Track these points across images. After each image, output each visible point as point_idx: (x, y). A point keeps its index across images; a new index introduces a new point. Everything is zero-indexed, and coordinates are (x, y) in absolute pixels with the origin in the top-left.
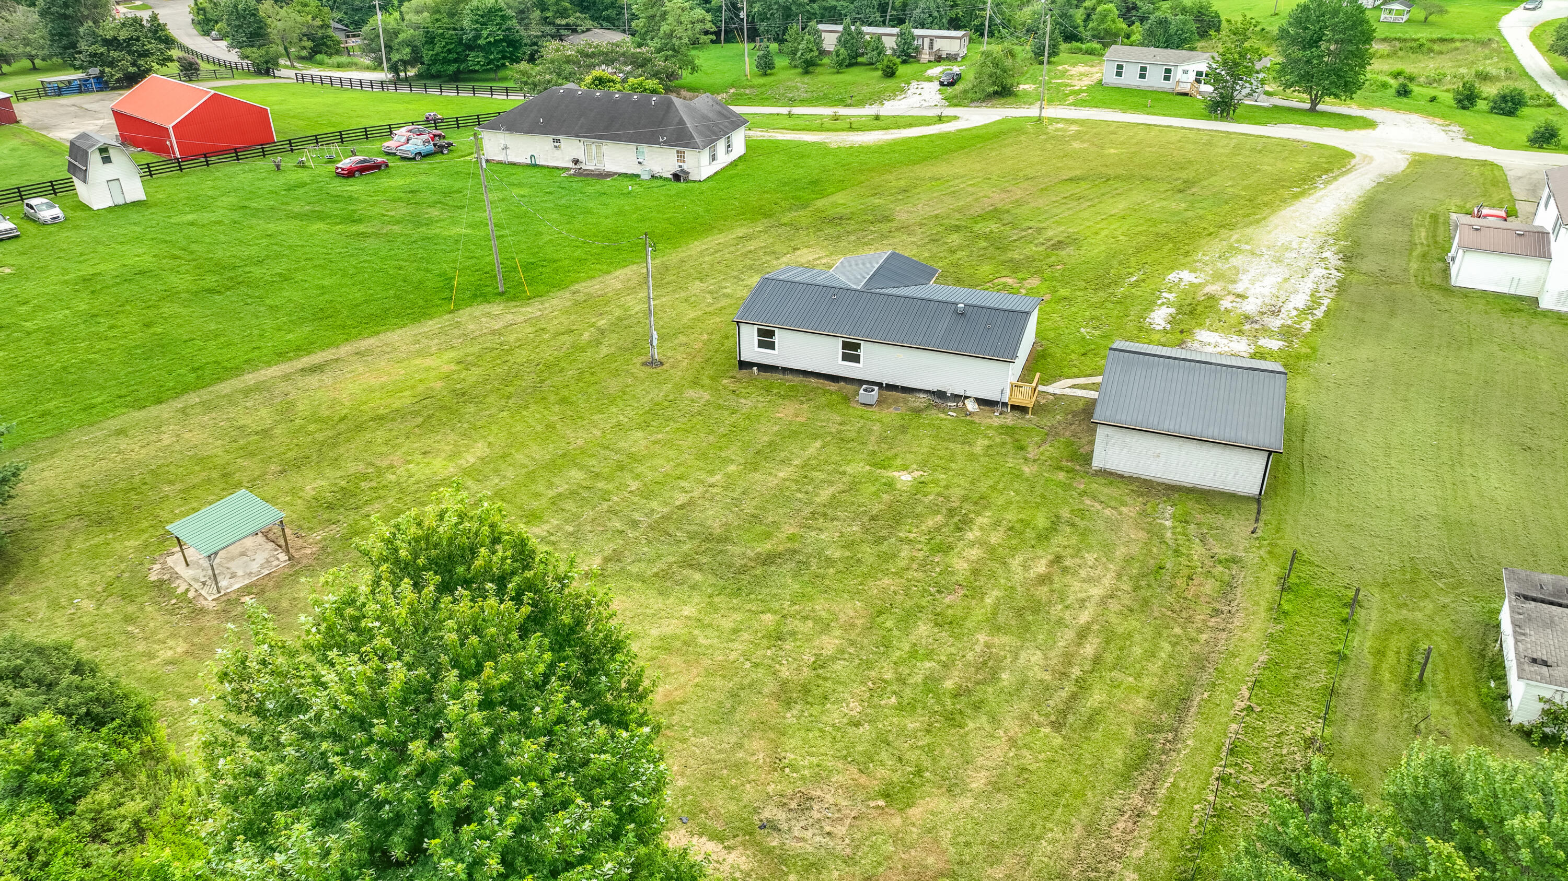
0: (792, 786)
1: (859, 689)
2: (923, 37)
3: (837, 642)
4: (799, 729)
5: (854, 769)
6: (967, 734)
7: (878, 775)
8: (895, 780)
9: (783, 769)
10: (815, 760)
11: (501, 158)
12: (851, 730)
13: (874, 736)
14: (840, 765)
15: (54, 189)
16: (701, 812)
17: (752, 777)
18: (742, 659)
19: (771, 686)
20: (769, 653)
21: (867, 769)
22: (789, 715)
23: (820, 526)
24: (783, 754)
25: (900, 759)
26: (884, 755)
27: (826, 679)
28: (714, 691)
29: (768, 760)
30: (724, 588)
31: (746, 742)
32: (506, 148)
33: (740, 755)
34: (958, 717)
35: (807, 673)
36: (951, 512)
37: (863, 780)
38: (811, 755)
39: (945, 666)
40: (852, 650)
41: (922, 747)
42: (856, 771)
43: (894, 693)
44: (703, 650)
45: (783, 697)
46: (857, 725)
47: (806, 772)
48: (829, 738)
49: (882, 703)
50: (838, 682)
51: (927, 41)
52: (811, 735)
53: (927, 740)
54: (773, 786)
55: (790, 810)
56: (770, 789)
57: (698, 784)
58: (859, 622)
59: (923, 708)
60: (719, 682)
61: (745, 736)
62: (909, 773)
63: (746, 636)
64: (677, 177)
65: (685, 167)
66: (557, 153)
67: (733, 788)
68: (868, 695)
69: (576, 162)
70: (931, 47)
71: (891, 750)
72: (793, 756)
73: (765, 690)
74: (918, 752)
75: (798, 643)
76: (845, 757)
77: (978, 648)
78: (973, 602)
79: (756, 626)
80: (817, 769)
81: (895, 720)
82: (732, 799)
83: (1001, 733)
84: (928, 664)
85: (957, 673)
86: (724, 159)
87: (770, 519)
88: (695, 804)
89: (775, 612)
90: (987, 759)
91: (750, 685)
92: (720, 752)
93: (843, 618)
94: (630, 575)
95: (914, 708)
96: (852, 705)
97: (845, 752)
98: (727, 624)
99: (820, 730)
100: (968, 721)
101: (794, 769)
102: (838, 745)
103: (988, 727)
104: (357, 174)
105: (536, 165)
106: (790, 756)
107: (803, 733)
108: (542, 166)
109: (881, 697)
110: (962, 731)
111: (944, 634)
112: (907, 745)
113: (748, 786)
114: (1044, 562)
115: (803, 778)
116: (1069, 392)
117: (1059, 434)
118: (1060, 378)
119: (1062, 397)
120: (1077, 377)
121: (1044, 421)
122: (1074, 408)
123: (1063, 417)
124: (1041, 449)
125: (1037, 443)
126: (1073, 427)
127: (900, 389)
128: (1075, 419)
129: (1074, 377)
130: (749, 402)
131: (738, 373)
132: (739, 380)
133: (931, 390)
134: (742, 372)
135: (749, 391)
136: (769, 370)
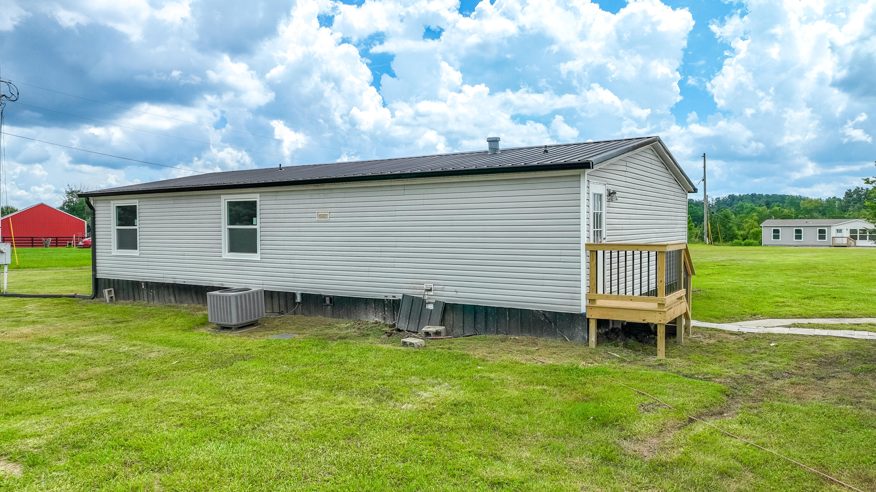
116: (786, 331)
117: (778, 394)
118: (754, 316)
119: (768, 337)
120: (801, 317)
121: (714, 368)
122: (818, 352)
123: (781, 364)
124: (699, 428)
125: (679, 409)
126: (833, 383)
127: (329, 307)
128: (831, 370)
129: (794, 316)
133: (390, 297)
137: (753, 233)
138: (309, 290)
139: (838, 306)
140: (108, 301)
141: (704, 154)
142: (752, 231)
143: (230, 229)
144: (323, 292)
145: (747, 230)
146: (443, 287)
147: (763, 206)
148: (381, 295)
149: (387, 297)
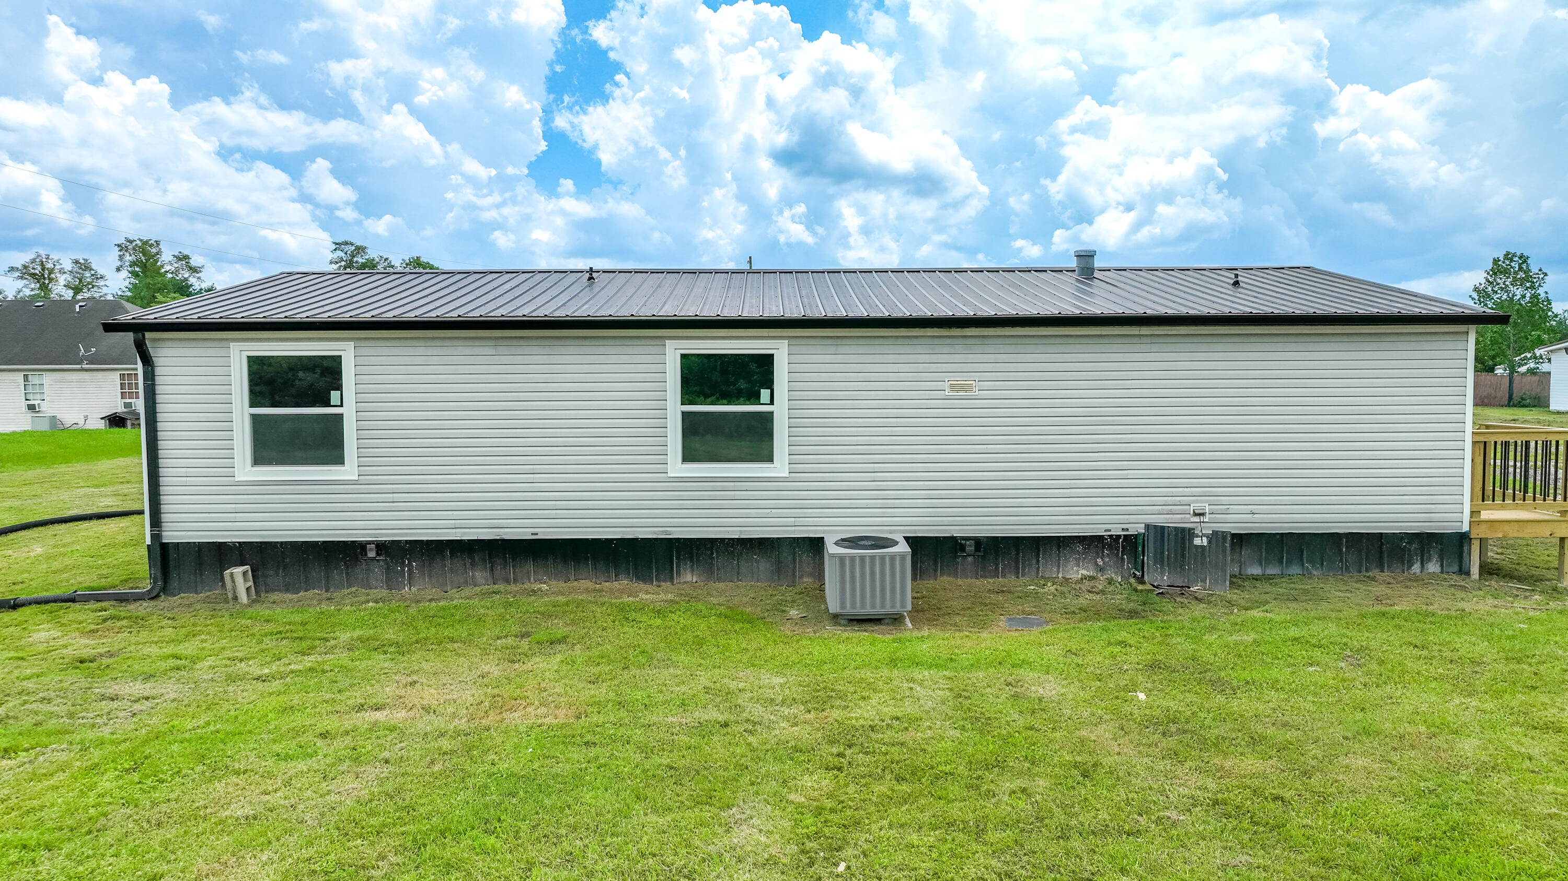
64: (117, 421)
127: (970, 559)
130: (169, 689)
131: (142, 608)
132: (138, 622)
133: (1117, 531)
134: (165, 602)
135: (189, 648)
136: (316, 572)
138: (919, 530)
140: (243, 598)
141: (750, 258)
143: (684, 414)
144: (957, 532)
146: (1228, 507)
148: (1098, 528)
149: (1110, 530)
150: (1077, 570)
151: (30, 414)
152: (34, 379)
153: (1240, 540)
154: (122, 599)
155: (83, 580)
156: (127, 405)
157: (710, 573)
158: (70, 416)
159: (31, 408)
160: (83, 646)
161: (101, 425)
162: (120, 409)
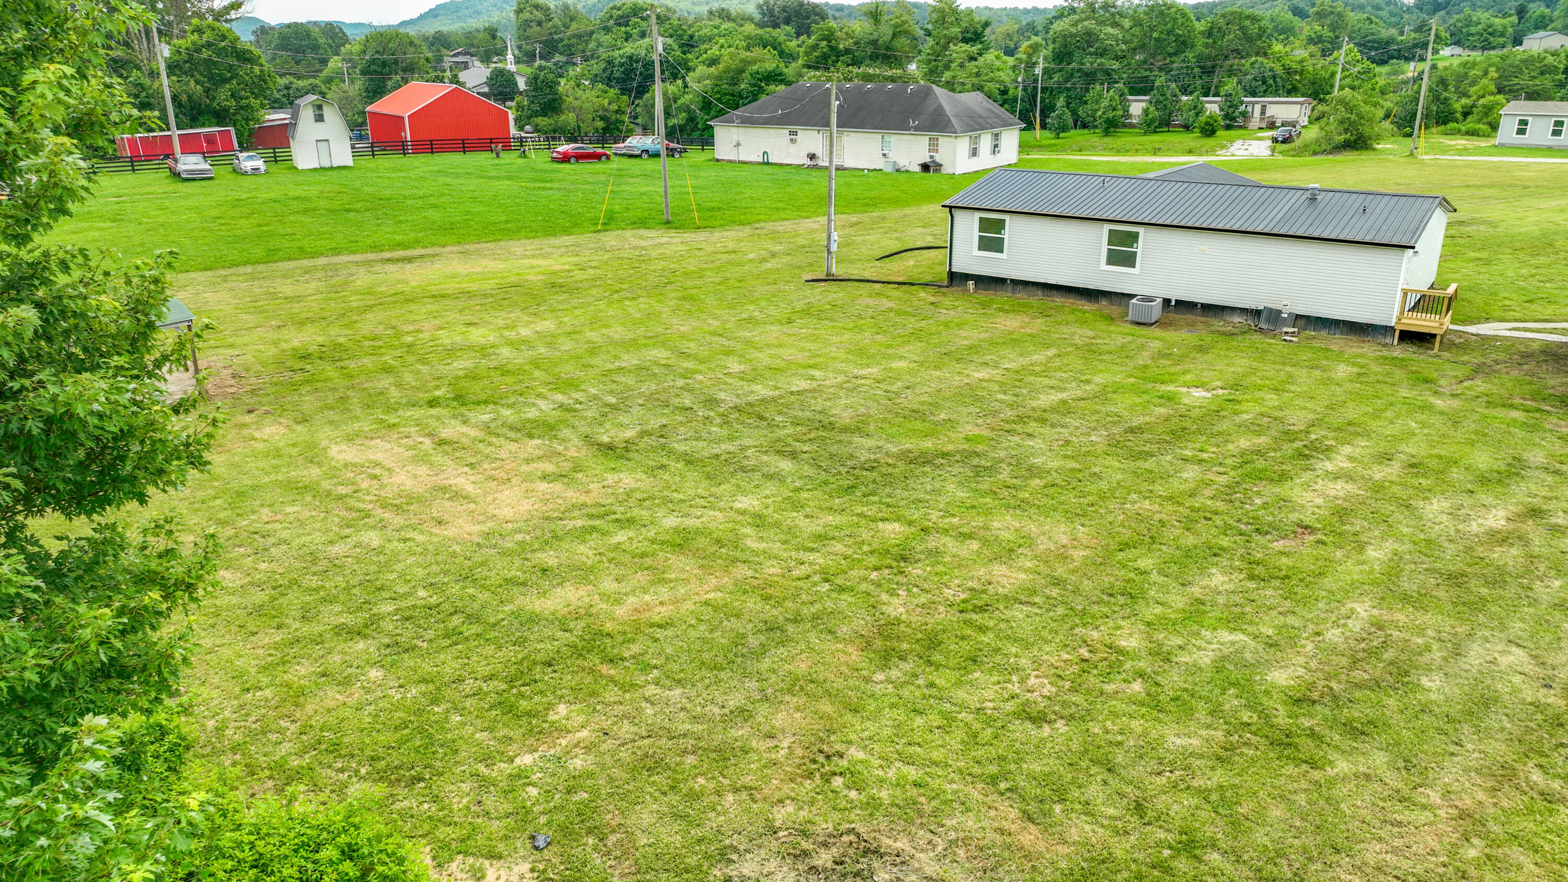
0: (836, 816)
1: (1052, 655)
2: (1254, 103)
3: (1023, 576)
4: (893, 706)
5: (1010, 812)
6: (1331, 783)
7: (1074, 834)
8: (1119, 853)
9: (827, 778)
10: (912, 773)
11: (732, 157)
12: (1021, 730)
13: (1075, 747)
14: (975, 794)
15: (275, 157)
16: (590, 832)
17: (747, 780)
18: (816, 578)
19: (861, 623)
20: (874, 575)
21: (1047, 814)
22: (879, 677)
23: (1031, 431)
24: (838, 747)
25: (1139, 808)
26: (1094, 791)
27: (982, 629)
28: (737, 616)
29: (799, 752)
30: (826, 483)
31: (763, 710)
32: (738, 145)
33: (739, 732)
34: (1305, 743)
35: (943, 615)
36: (1289, 436)
37: (1030, 837)
38: (909, 761)
39: (1272, 645)
40: (1055, 592)
41: (1204, 794)
42: (1014, 813)
43: (1141, 675)
44: (746, 555)
45: (878, 643)
46: (1039, 719)
47: (884, 795)
48: (960, 734)
49: (1109, 688)
50: (1008, 638)
51: (1258, 108)
52: (919, 721)
53: (1219, 777)
54: (790, 809)
55: (813, 869)
56: (780, 815)
57: (616, 772)
58: (1078, 554)
59: (1212, 713)
60: (752, 604)
61: (766, 699)
62: (1159, 844)
63: (839, 547)
64: (925, 167)
65: (938, 158)
66: (793, 147)
67: (694, 796)
68: (1076, 668)
69: (812, 157)
70: (1263, 112)
71: (1114, 782)
72: (861, 755)
73: (844, 630)
74: (1189, 801)
75: (940, 568)
76: (993, 780)
77: (1355, 626)
78: (1339, 554)
79: (866, 535)
80: (914, 792)
81: (1137, 725)
82: (677, 816)
83: (1434, 797)
84: (1226, 636)
85: (1301, 660)
86: (986, 160)
87: (943, 416)
88: (583, 813)
89: (910, 524)
90: (1395, 851)
91: (815, 617)
92: (696, 719)
93: (1043, 544)
94: (671, 452)
95: (1190, 712)
96: (1032, 681)
97: (993, 769)
98: (808, 527)
99: (944, 715)
100: (1333, 756)
101: (855, 780)
102: (980, 753)
103: (1394, 780)
104: (573, 160)
105: (768, 163)
106: (856, 753)
107: (900, 715)
108: (775, 164)
109: (1106, 677)
110: (1316, 775)
111: (1269, 592)
112: (1159, 781)
113: (730, 797)
114: (1502, 513)
115: (873, 805)
116: (1508, 333)
117: (1498, 372)
118: (1487, 320)
119: (1495, 338)
120: (1520, 321)
121: (1466, 358)
122: (1523, 349)
123: (1502, 356)
124: (1466, 384)
125: (1456, 377)
126: (1525, 367)
127: (1199, 310)
128: (1527, 360)
129: (1515, 321)
130: (952, 313)
131: (945, 290)
132: (944, 294)
133: (1253, 307)
134: (951, 289)
135: (956, 304)
136: (993, 286)
137: (1484, 106)
138: (1183, 298)
139: (1549, 310)
140: (972, 289)
142: (1482, 101)
143: (1109, 249)
144: (1196, 300)
145: (1474, 98)
146: (1296, 304)
147: (1510, 15)
148: (1246, 306)
149: (1251, 307)
150: (1237, 319)
151: (884, 159)
152: (887, 138)
153: (1298, 317)
154: (940, 286)
155: (928, 278)
156: (931, 157)
157: (1112, 303)
158: (903, 162)
159: (884, 155)
160: (932, 299)
161: (918, 169)
162: (928, 160)
